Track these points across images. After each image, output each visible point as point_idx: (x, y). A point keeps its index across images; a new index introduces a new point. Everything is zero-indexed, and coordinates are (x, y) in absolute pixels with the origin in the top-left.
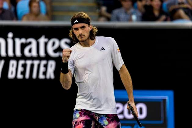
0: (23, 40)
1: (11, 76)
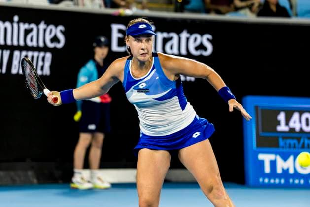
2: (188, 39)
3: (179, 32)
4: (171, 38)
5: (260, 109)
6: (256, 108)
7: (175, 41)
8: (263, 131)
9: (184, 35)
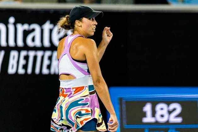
0: (26, 27)
1: (11, 70)
2: (51, 31)
3: (41, 24)
4: (33, 30)
5: (124, 101)
6: (121, 99)
7: (37, 33)
8: (128, 123)
9: (47, 26)
